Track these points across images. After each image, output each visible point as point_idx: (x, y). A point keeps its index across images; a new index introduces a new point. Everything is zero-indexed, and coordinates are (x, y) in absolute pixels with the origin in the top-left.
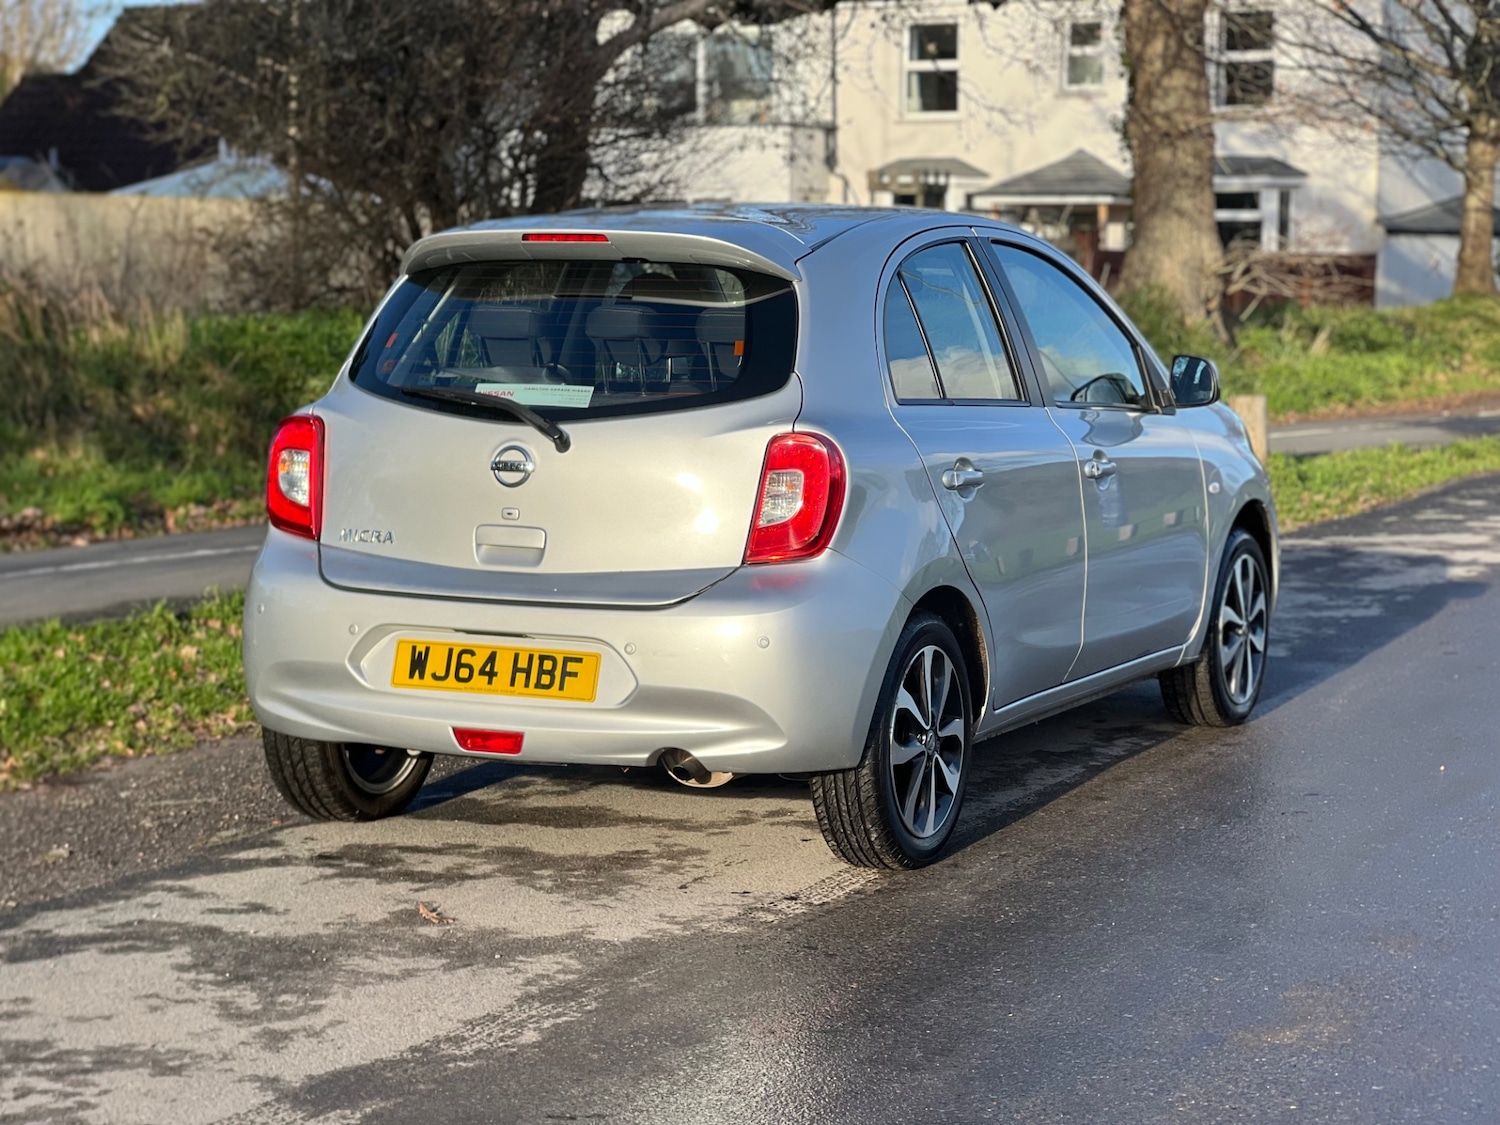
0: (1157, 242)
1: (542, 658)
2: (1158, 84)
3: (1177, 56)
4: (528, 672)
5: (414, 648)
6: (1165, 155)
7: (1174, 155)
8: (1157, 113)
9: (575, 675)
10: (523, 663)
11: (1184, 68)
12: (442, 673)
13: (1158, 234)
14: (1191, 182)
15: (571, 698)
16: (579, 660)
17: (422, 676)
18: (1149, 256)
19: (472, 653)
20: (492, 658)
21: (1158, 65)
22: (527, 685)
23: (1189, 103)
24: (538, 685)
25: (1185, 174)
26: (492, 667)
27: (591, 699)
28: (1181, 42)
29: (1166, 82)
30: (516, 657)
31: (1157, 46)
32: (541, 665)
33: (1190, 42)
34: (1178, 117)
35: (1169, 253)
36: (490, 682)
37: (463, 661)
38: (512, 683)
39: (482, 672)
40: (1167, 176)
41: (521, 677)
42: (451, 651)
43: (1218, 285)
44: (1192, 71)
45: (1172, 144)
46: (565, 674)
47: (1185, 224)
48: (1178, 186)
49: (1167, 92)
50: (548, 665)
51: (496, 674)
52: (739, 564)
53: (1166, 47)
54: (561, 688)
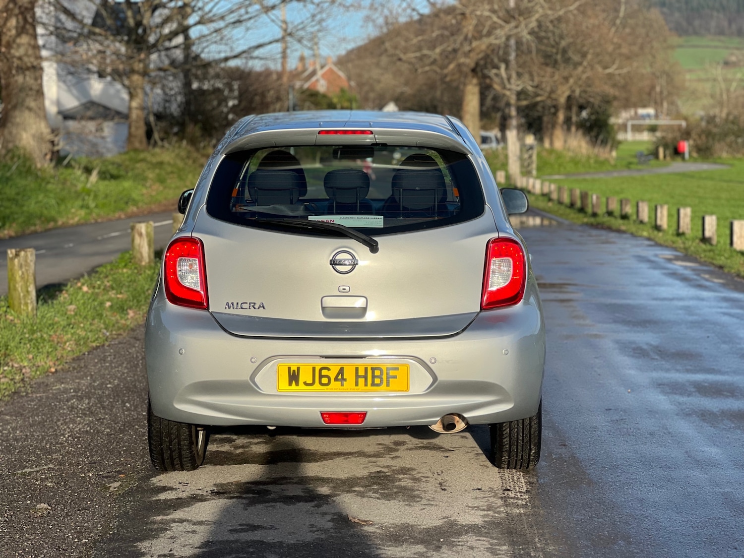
0: (18, 124)
1: (373, 369)
2: (14, 41)
3: (23, 28)
4: (366, 377)
5: (289, 368)
6: (20, 79)
7: (25, 78)
8: (14, 57)
9: (395, 377)
10: (361, 372)
11: (27, 33)
12: (311, 382)
13: (18, 120)
14: (34, 93)
15: (395, 390)
16: (397, 369)
17: (297, 384)
18: (14, 131)
19: (328, 369)
20: (341, 371)
21: (14, 32)
22: (366, 385)
23: (30, 52)
24: (373, 384)
25: (31, 89)
26: (342, 375)
27: (407, 390)
28: (25, 20)
29: (18, 41)
30: (357, 369)
31: (13, 22)
32: (373, 372)
33: (30, 20)
34: (26, 59)
35: (25, 130)
36: (342, 385)
37: (323, 374)
38: (357, 384)
39: (336, 379)
40: (22, 89)
41: (361, 381)
42: (314, 369)
43: (49, 146)
44: (31, 35)
45: (23, 73)
46: (388, 377)
47: (32, 115)
48: (27, 95)
49: (19, 46)
50: (377, 373)
51: (345, 380)
52: (479, 310)
53: (18, 22)
54: (388, 385)
